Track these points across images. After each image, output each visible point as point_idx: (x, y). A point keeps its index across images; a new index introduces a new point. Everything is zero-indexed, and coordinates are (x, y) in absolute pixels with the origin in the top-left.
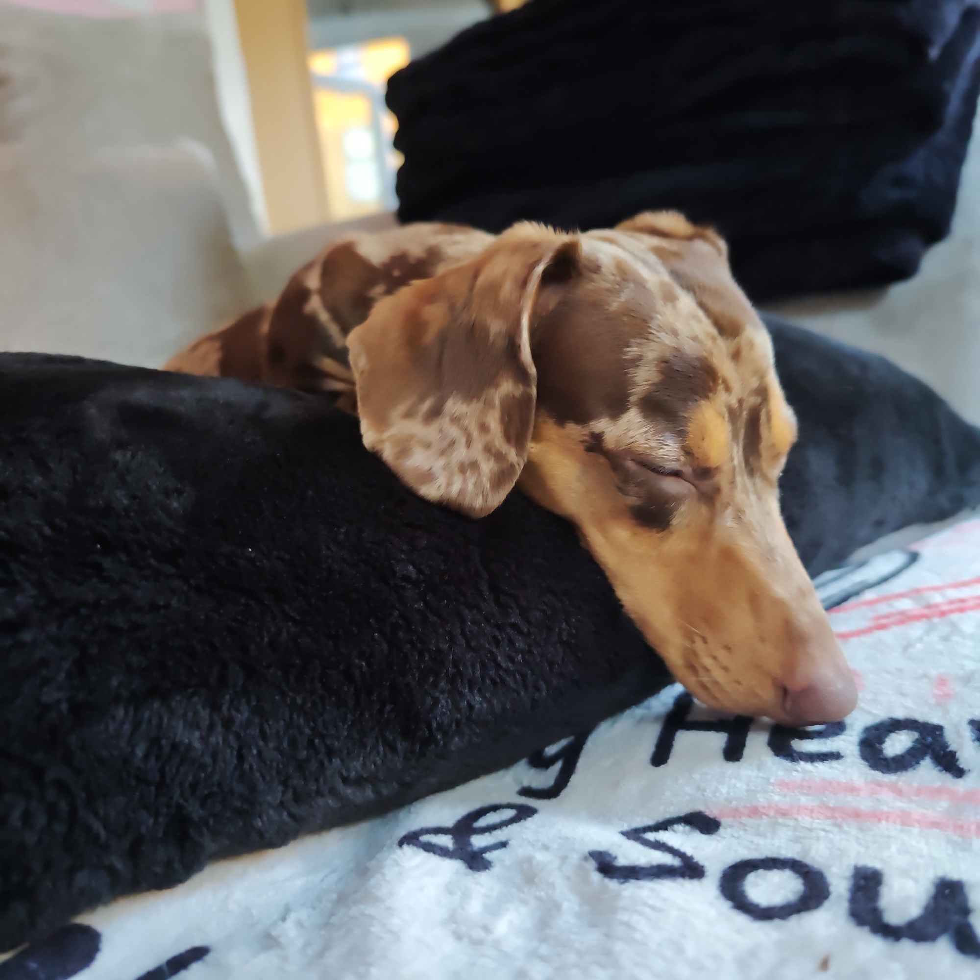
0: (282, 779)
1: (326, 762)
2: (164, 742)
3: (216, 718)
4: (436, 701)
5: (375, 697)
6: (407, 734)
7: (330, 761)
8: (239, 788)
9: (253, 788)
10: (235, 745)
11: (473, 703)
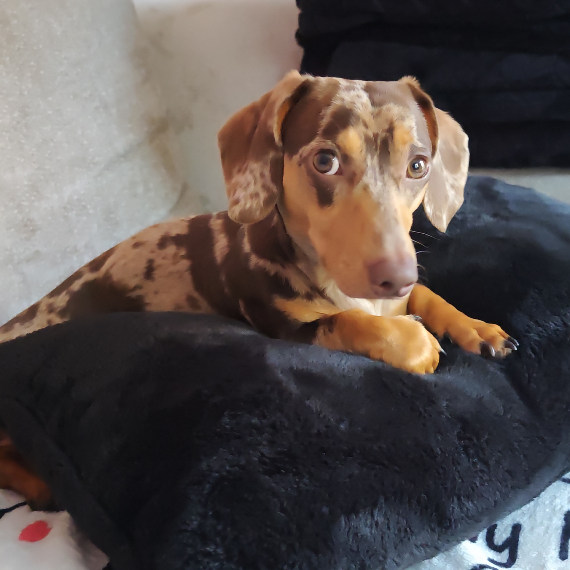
0: (395, 546)
1: (410, 537)
2: (359, 535)
3: (373, 522)
4: (453, 508)
5: (429, 510)
6: (440, 524)
7: (412, 537)
8: (383, 551)
9: (386, 551)
10: (381, 533)
11: (469, 508)
